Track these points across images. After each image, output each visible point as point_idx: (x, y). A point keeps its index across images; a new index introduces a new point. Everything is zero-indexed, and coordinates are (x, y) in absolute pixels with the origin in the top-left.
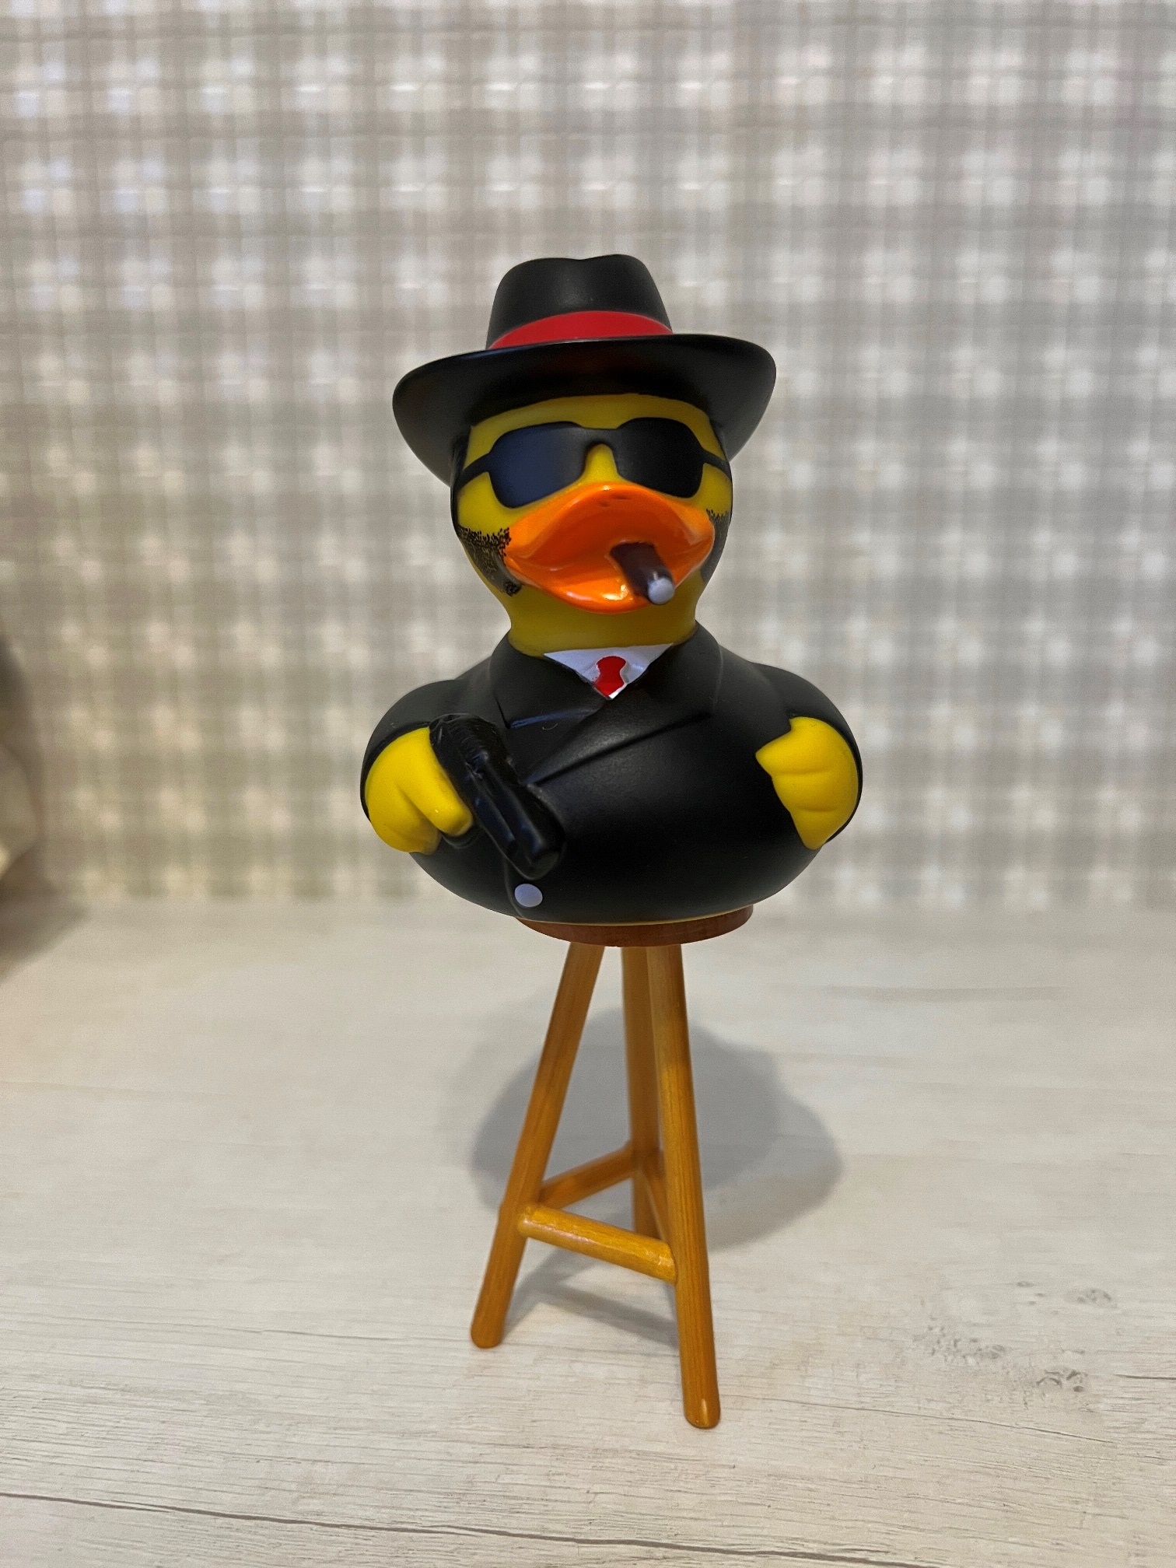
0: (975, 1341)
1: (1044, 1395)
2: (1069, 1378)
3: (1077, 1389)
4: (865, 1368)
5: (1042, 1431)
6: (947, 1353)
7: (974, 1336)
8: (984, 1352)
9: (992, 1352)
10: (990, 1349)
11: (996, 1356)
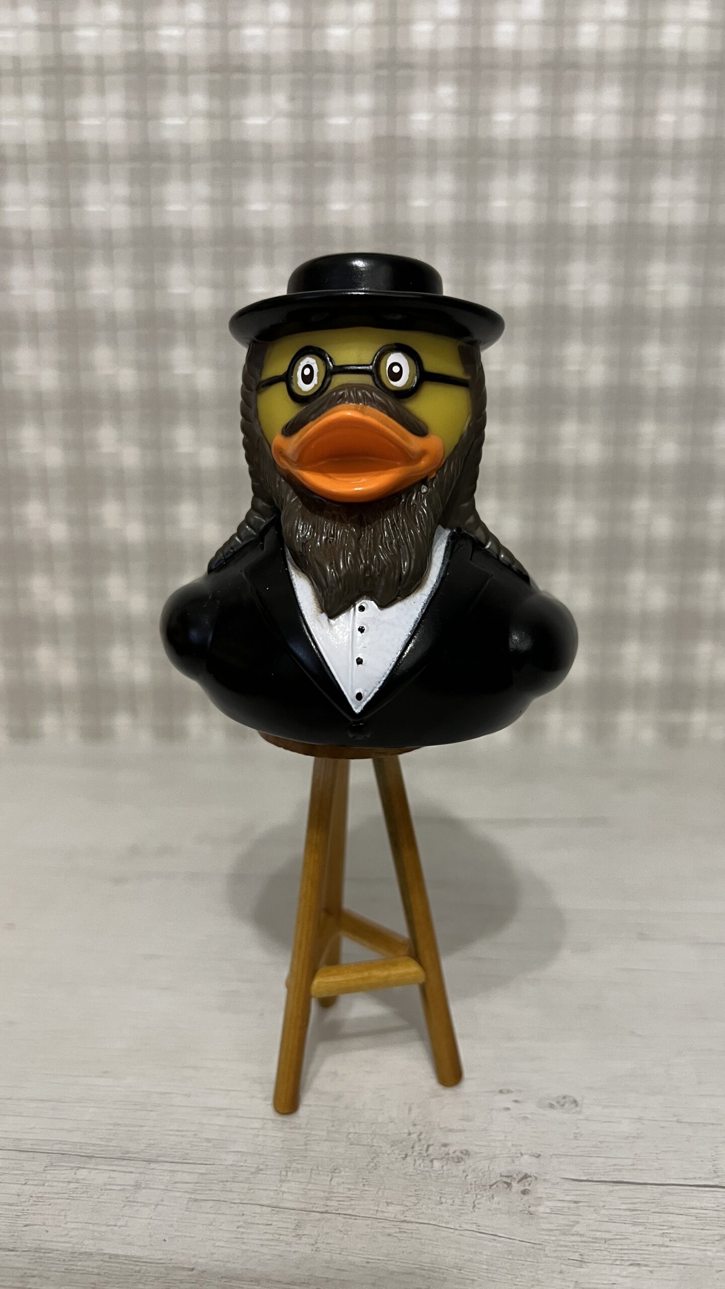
0: (445, 1145)
1: (493, 1198)
2: (519, 1182)
3: (524, 1192)
4: (340, 1171)
5: (480, 1232)
6: (417, 1158)
7: (446, 1141)
8: (450, 1156)
9: (457, 1156)
10: (458, 1153)
11: (460, 1159)
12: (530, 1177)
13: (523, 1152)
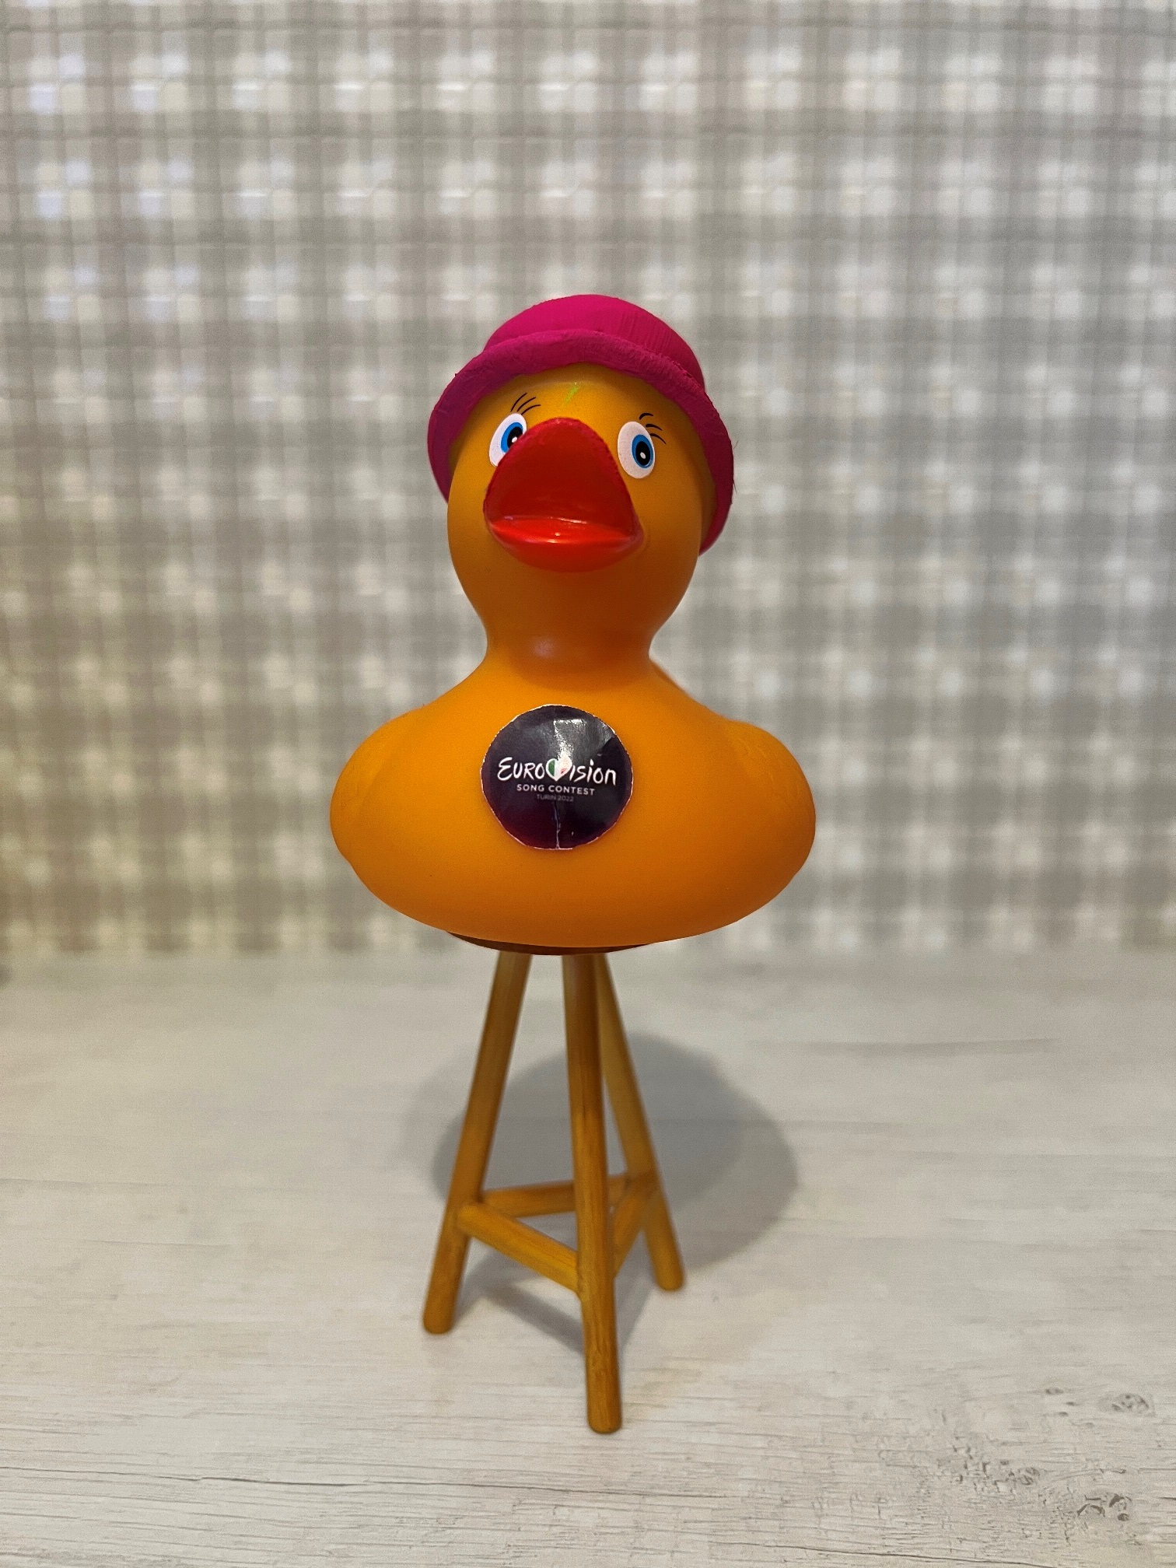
0: (1005, 1463)
1: (1087, 1528)
2: (1111, 1505)
3: (1121, 1517)
4: (887, 1501)
6: (976, 1480)
7: (1004, 1458)
8: (1016, 1476)
9: (1025, 1476)
10: (1023, 1473)
11: (1030, 1481)
12: (1123, 1498)
13: (1102, 1468)
